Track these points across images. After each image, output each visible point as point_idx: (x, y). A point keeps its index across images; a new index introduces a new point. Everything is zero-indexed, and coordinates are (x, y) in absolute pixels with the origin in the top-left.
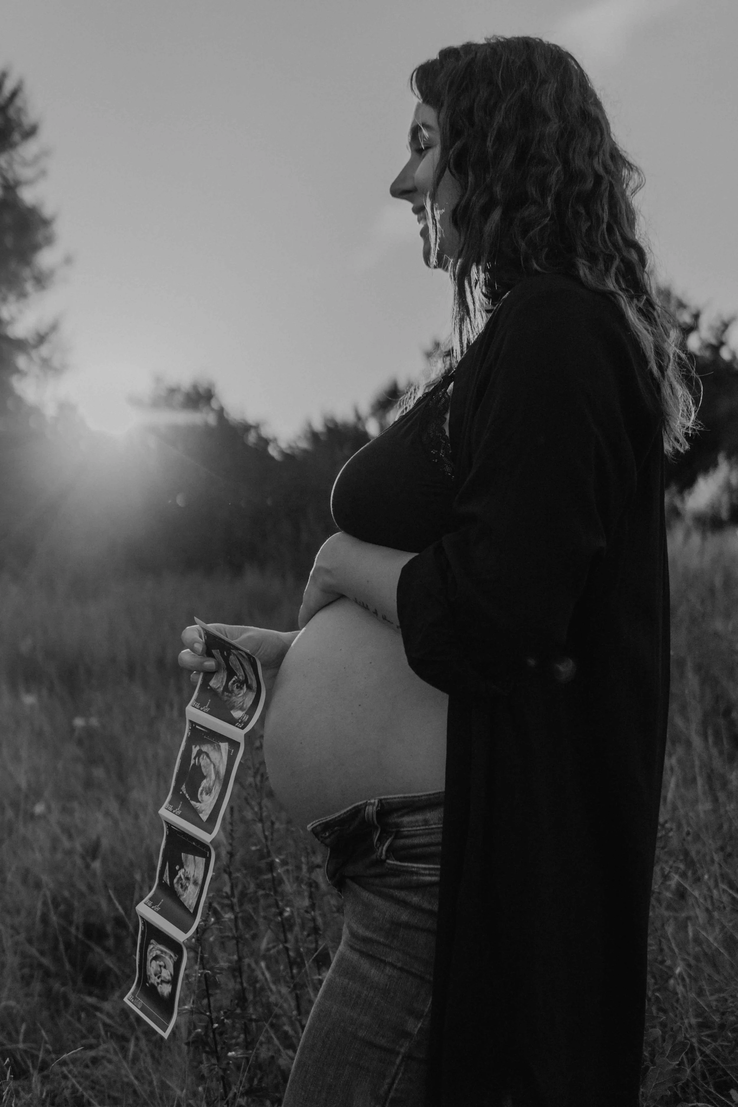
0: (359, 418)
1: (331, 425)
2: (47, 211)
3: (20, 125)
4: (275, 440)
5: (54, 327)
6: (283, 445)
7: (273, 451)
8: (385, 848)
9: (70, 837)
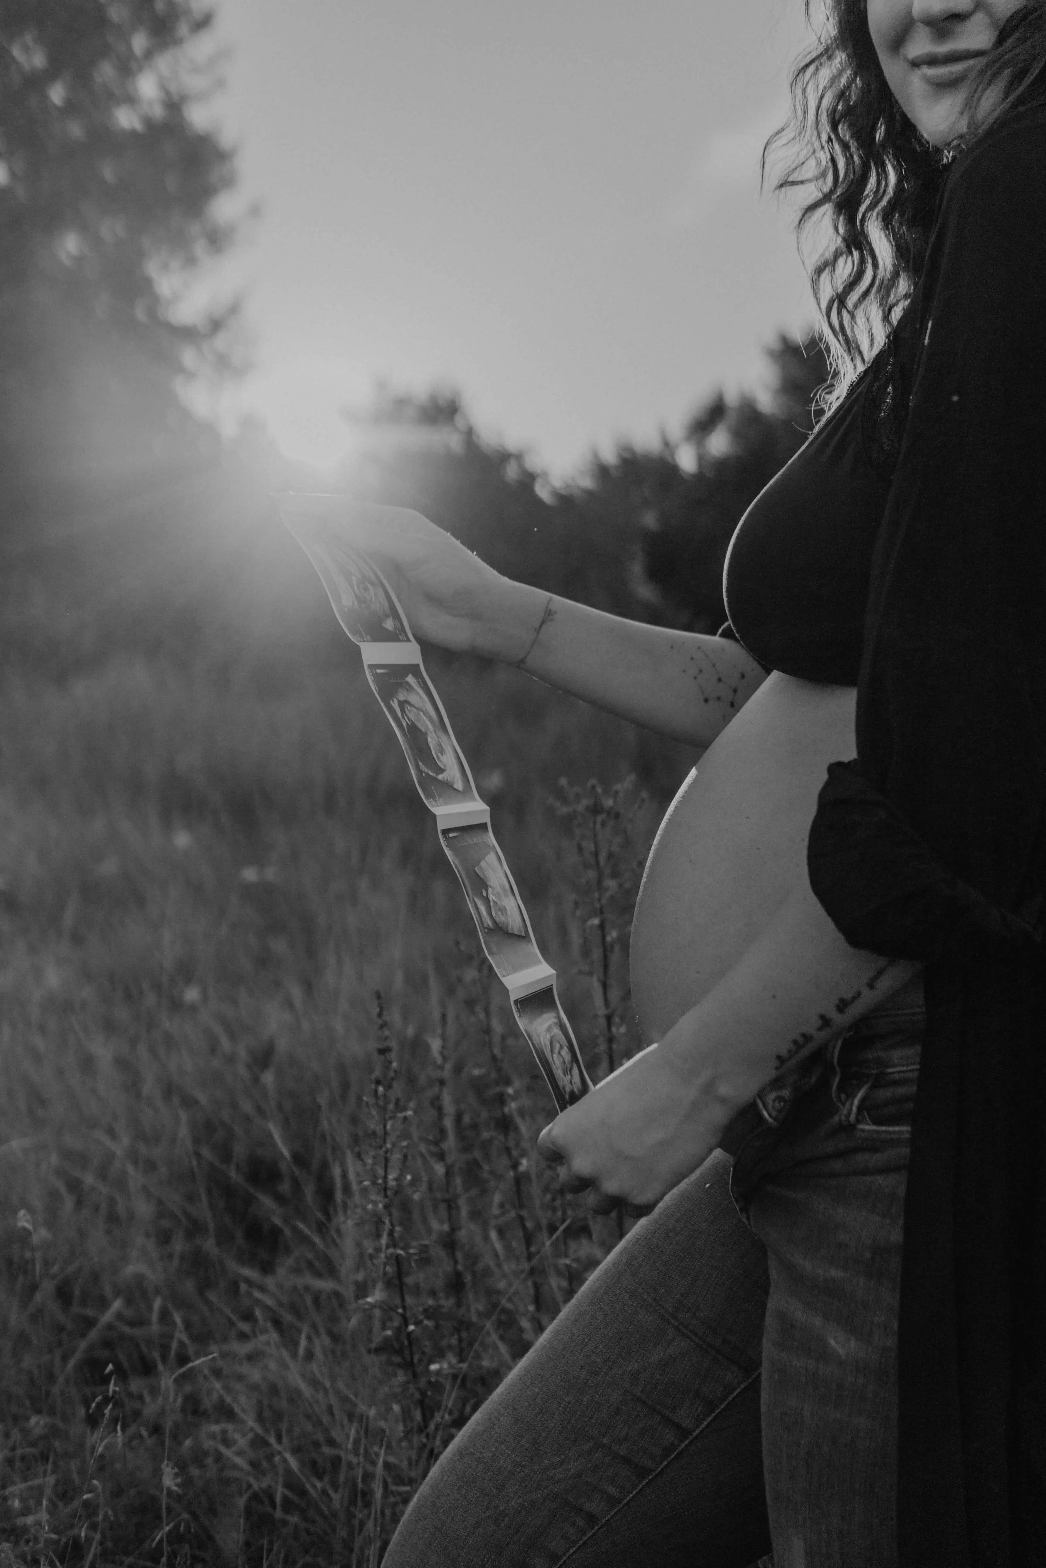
0: (666, 444)
1: (627, 455)
2: (227, 138)
3: (188, 12)
4: (545, 475)
5: (234, 309)
6: (557, 482)
7: (542, 492)
8: (856, 1102)
9: (233, 1037)
